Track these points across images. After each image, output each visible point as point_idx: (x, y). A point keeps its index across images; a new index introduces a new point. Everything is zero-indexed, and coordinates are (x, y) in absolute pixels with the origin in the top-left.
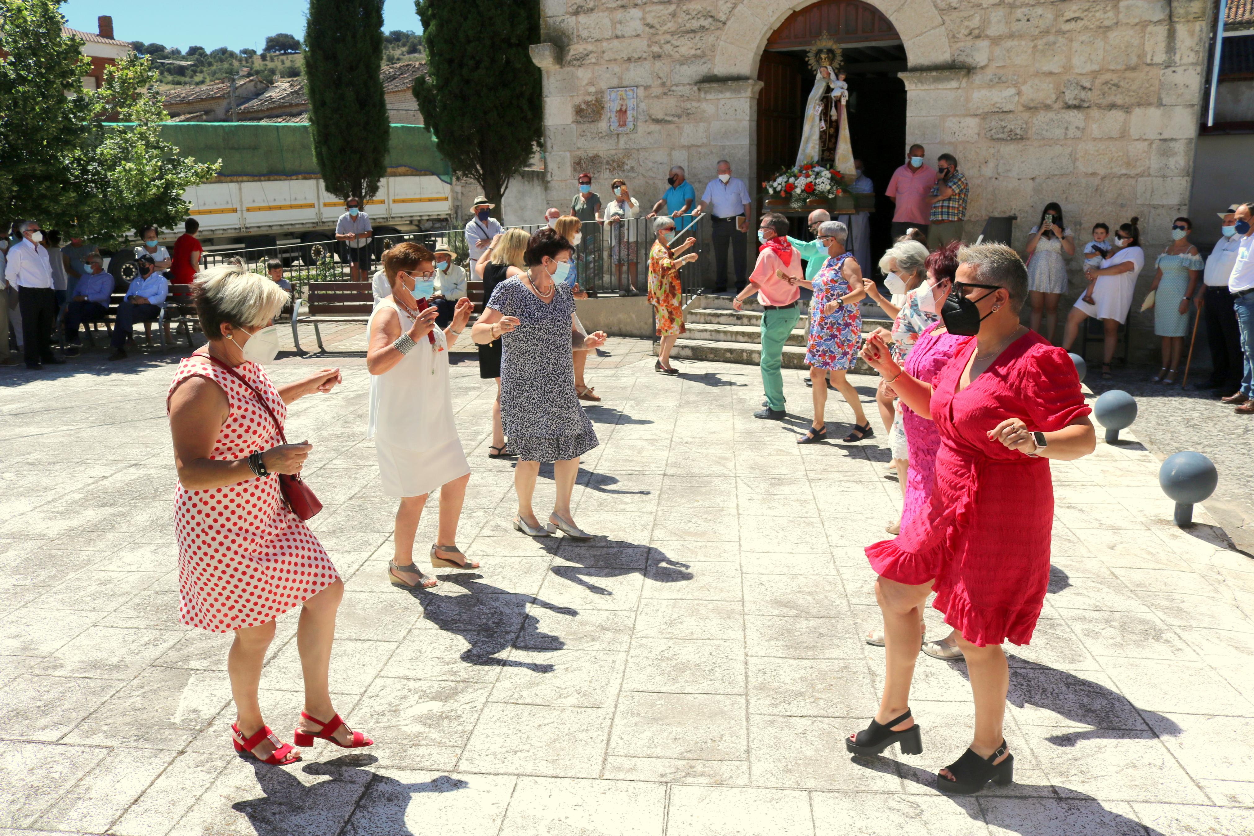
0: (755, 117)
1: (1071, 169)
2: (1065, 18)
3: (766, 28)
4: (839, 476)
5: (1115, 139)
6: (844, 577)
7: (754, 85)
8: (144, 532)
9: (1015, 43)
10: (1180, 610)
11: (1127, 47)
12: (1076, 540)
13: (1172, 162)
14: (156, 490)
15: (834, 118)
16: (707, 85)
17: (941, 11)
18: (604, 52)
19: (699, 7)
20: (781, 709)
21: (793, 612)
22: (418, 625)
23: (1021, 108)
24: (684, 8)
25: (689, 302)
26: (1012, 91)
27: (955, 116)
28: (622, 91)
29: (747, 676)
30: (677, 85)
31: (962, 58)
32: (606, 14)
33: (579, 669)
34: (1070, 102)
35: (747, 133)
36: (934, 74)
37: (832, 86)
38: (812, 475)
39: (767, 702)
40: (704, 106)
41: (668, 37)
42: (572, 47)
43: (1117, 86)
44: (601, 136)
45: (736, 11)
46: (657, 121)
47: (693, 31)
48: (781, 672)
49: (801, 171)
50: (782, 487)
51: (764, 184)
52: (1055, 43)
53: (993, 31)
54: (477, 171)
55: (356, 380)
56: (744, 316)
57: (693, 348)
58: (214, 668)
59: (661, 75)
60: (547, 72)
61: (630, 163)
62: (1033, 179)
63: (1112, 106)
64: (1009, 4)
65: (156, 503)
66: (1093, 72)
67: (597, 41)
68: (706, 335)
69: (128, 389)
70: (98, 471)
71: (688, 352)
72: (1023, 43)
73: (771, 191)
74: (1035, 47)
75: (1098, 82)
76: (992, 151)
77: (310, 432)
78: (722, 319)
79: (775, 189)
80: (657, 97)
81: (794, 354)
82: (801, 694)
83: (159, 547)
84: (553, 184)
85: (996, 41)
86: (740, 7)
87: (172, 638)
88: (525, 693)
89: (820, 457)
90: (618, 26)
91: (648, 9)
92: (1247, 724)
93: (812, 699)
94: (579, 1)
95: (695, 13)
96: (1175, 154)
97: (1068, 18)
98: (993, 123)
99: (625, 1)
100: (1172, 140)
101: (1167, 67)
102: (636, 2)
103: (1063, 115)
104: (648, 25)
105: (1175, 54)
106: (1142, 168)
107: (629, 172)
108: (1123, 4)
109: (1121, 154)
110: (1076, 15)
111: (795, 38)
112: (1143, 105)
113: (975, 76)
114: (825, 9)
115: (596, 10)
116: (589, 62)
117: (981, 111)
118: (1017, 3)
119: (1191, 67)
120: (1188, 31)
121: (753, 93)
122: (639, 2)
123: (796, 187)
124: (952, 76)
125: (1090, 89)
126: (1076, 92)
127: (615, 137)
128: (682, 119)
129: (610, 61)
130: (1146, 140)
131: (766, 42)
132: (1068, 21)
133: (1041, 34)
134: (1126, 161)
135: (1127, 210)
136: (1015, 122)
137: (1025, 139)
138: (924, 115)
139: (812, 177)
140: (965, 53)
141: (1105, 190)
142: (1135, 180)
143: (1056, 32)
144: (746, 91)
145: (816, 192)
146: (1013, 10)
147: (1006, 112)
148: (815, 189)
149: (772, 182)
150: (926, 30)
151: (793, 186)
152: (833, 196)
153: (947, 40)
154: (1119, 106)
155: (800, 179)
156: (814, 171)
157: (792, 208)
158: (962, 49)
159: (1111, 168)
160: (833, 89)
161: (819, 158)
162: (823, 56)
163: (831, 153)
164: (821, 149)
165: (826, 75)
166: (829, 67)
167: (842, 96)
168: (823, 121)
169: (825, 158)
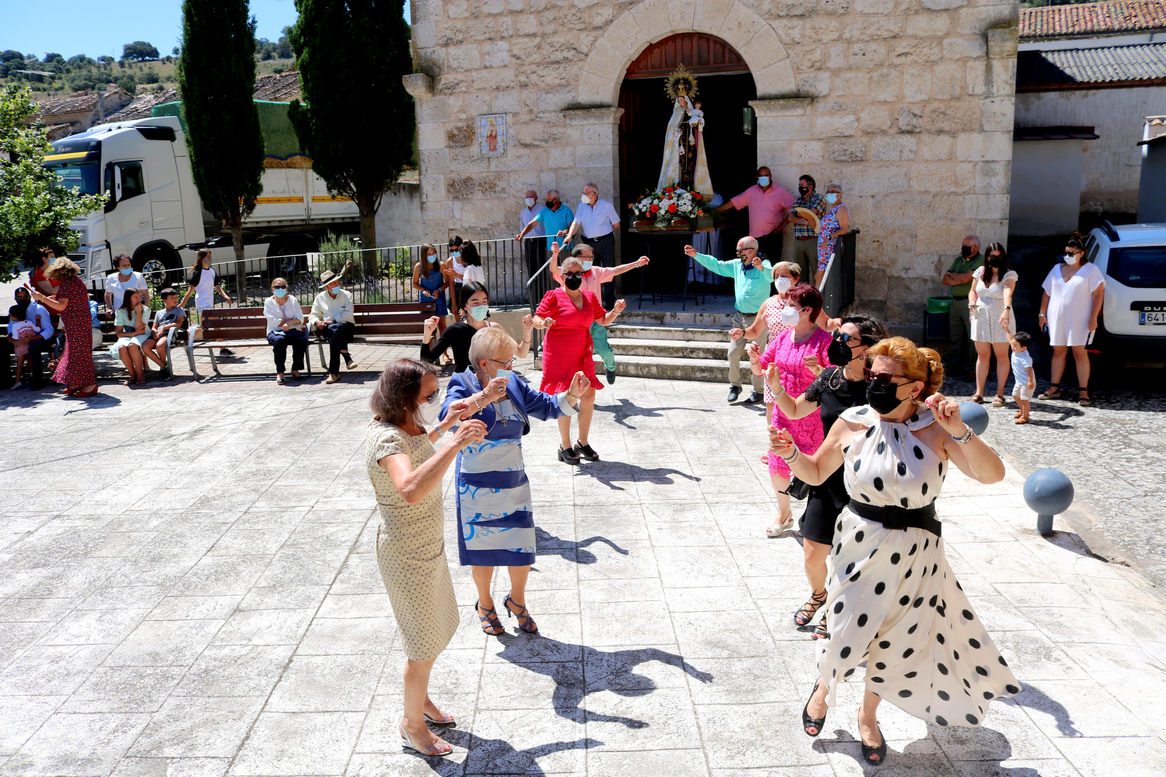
0: (617, 142)
1: (906, 188)
2: (897, 53)
3: (625, 60)
4: (734, 498)
5: (945, 161)
6: (764, 610)
7: (616, 113)
8: (83, 596)
9: (853, 74)
10: (1060, 625)
11: (951, 79)
12: (957, 556)
13: (994, 181)
14: (86, 545)
15: (692, 143)
16: (572, 112)
17: (786, 45)
18: (473, 81)
19: (562, 40)
20: (737, 761)
21: (725, 653)
22: (380, 691)
23: (860, 133)
24: (549, 41)
26: (852, 118)
27: (801, 140)
28: (491, 118)
29: (699, 727)
30: (543, 112)
31: (806, 88)
32: (475, 46)
33: (543, 730)
34: (904, 128)
35: (611, 156)
36: (781, 102)
37: (689, 114)
38: (709, 498)
39: (724, 755)
40: (569, 131)
41: (534, 67)
42: (443, 77)
43: (944, 113)
44: (472, 160)
45: (597, 44)
46: (526, 146)
47: (557, 62)
48: (729, 721)
49: (664, 194)
50: (686, 514)
51: (630, 206)
52: (888, 75)
53: (832, 64)
54: (351, 189)
55: (258, 407)
58: (190, 754)
59: (528, 103)
60: (420, 100)
61: (501, 185)
62: (873, 196)
63: (941, 132)
64: (846, 39)
65: (88, 562)
66: (922, 101)
67: (467, 71)
69: (33, 426)
70: (22, 525)
72: (860, 75)
73: (637, 212)
74: (871, 78)
75: (927, 110)
76: (836, 171)
77: (226, 470)
79: (640, 210)
80: (525, 123)
81: (668, 366)
82: (752, 743)
83: (104, 613)
84: (428, 205)
85: (836, 72)
86: (601, 40)
87: (140, 722)
88: (498, 762)
89: (712, 478)
90: (486, 57)
91: (514, 41)
92: (1143, 744)
93: (763, 749)
94: (448, 33)
95: (559, 45)
96: (996, 174)
97: (899, 53)
98: (836, 146)
99: (492, 34)
100: (993, 161)
101: (986, 98)
102: (503, 35)
103: (898, 140)
104: (514, 56)
105: (992, 86)
106: (968, 187)
107: (500, 192)
108: (946, 41)
109: (949, 174)
110: (906, 50)
111: (653, 67)
112: (967, 131)
113: (818, 105)
114: (679, 42)
115: (465, 42)
116: (459, 90)
117: (824, 135)
118: (854, 39)
119: (1006, 98)
120: (1003, 67)
121: (615, 119)
122: (506, 35)
123: (661, 208)
124: (798, 104)
125: (921, 117)
126: (909, 119)
127: (487, 161)
128: (549, 144)
129: (480, 89)
130: (971, 162)
131: (625, 72)
132: (899, 55)
133: (876, 67)
134: (954, 180)
135: (957, 224)
136: (855, 145)
137: (865, 160)
138: (773, 139)
139: (674, 198)
140: (808, 84)
141: (937, 206)
142: (963, 197)
143: (889, 65)
144: (610, 117)
145: (679, 213)
146: (850, 46)
147: (847, 136)
148: (678, 210)
149: (637, 204)
150: (773, 62)
151: (658, 208)
152: (695, 216)
153: (792, 72)
154: (947, 132)
155: (664, 201)
156: (676, 194)
157: (656, 228)
158: (806, 79)
159: (942, 187)
160: (690, 117)
161: (680, 181)
162: (680, 87)
163: (690, 176)
164: (681, 172)
165: (683, 104)
166: (686, 97)
167: (699, 123)
168: (682, 147)
169: (685, 181)
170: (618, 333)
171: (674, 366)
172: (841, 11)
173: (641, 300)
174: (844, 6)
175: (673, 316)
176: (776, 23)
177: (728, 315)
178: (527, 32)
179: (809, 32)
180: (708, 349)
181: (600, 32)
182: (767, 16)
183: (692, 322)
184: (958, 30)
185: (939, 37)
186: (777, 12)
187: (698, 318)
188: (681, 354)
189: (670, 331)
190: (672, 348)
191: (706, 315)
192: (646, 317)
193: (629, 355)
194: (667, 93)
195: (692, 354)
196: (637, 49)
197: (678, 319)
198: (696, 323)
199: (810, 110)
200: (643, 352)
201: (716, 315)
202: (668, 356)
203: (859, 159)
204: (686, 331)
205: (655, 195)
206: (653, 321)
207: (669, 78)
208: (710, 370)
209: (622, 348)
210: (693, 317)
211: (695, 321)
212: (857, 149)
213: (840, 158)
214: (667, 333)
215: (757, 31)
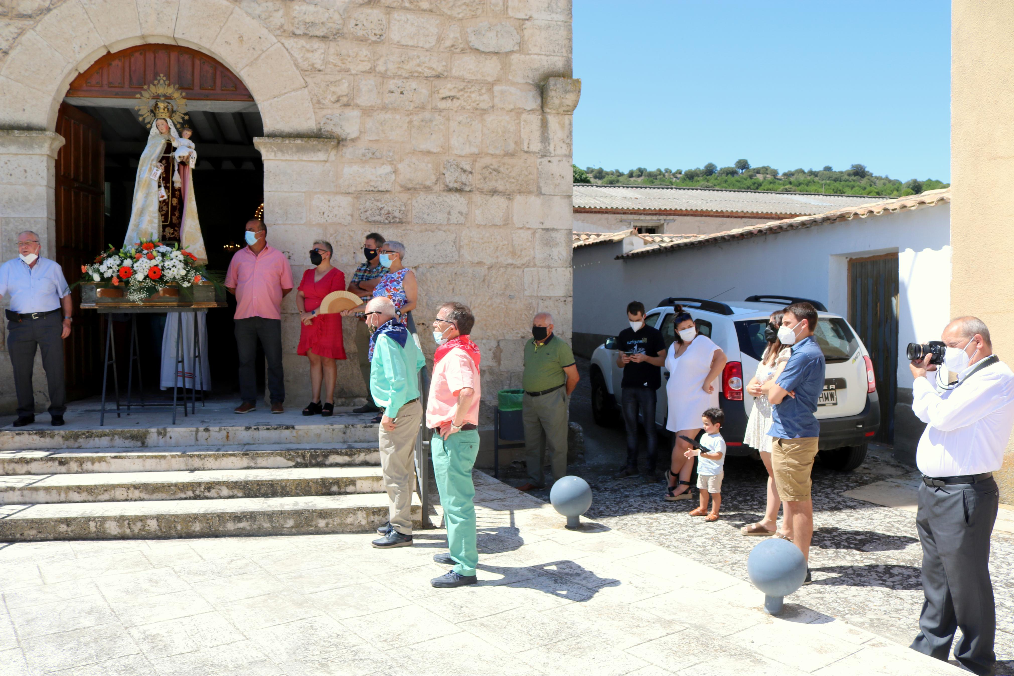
0: (53, 184)
1: (456, 257)
2: (442, 96)
3: (70, 68)
5: (500, 227)
7: (53, 139)
9: (389, 116)
11: (504, 132)
13: (555, 252)
15: (177, 185)
17: (303, 71)
23: (398, 188)
26: (388, 169)
27: (323, 193)
31: (329, 128)
34: (451, 185)
35: (45, 202)
36: (299, 141)
37: (174, 144)
43: (497, 171)
49: (139, 251)
51: (85, 268)
52: (431, 121)
53: (364, 100)
56: (71, 459)
63: (494, 192)
64: (380, 73)
66: (472, 154)
72: (398, 117)
73: (97, 278)
74: (410, 122)
75: (478, 165)
79: (101, 274)
85: (367, 111)
86: (30, 34)
96: (557, 244)
97: (444, 96)
98: (368, 203)
100: (553, 230)
101: (543, 156)
103: (445, 198)
105: (549, 144)
106: (527, 258)
108: (497, 88)
109: (506, 242)
110: (452, 94)
111: (110, 85)
112: (523, 192)
113: (344, 149)
114: (150, 56)
117: (354, 189)
118: (389, 73)
119: (564, 159)
120: (559, 123)
121: (52, 150)
123: (135, 272)
124: (320, 147)
125: (471, 173)
126: (457, 174)
130: (529, 229)
131: (68, 87)
132: (443, 99)
133: (417, 110)
134: (511, 250)
135: (516, 302)
136: (392, 203)
137: (405, 222)
138: (286, 190)
139: (157, 258)
140: (332, 122)
141: (492, 280)
142: (521, 270)
143: (432, 109)
144: (42, 147)
145: (165, 279)
146: (385, 81)
147: (382, 191)
148: (164, 276)
149: (96, 266)
150: (286, 91)
151: (131, 272)
152: (189, 285)
153: (311, 105)
154: (501, 192)
155: (140, 261)
156: (158, 252)
157: (129, 301)
158: (329, 116)
159: (497, 257)
160: (175, 149)
161: (161, 234)
162: (161, 105)
163: (175, 230)
164: (161, 224)
165: (164, 130)
166: (168, 120)
167: (188, 157)
168: (163, 189)
169: (168, 235)
170: (74, 466)
172: (374, 38)
173: (103, 411)
174: (378, 32)
175: (162, 433)
176: (290, 43)
179: (332, 59)
180: (236, 483)
181: (30, 23)
182: (278, 32)
183: (193, 442)
184: (510, 77)
185: (489, 83)
186: (292, 28)
187: (202, 434)
188: (190, 494)
189: (164, 457)
190: (176, 485)
191: (214, 429)
192: (116, 437)
193: (99, 501)
194: (140, 113)
195: (209, 491)
196: (89, 55)
197: (171, 438)
198: (199, 443)
199: (335, 155)
200: (125, 494)
201: (230, 428)
202: (168, 498)
203: (398, 220)
204: (190, 456)
205: (125, 254)
206: (128, 443)
207: (143, 92)
208: (251, 517)
209: (87, 491)
210: (194, 433)
211: (197, 439)
212: (395, 208)
213: (374, 219)
214: (158, 460)
215: (265, 49)
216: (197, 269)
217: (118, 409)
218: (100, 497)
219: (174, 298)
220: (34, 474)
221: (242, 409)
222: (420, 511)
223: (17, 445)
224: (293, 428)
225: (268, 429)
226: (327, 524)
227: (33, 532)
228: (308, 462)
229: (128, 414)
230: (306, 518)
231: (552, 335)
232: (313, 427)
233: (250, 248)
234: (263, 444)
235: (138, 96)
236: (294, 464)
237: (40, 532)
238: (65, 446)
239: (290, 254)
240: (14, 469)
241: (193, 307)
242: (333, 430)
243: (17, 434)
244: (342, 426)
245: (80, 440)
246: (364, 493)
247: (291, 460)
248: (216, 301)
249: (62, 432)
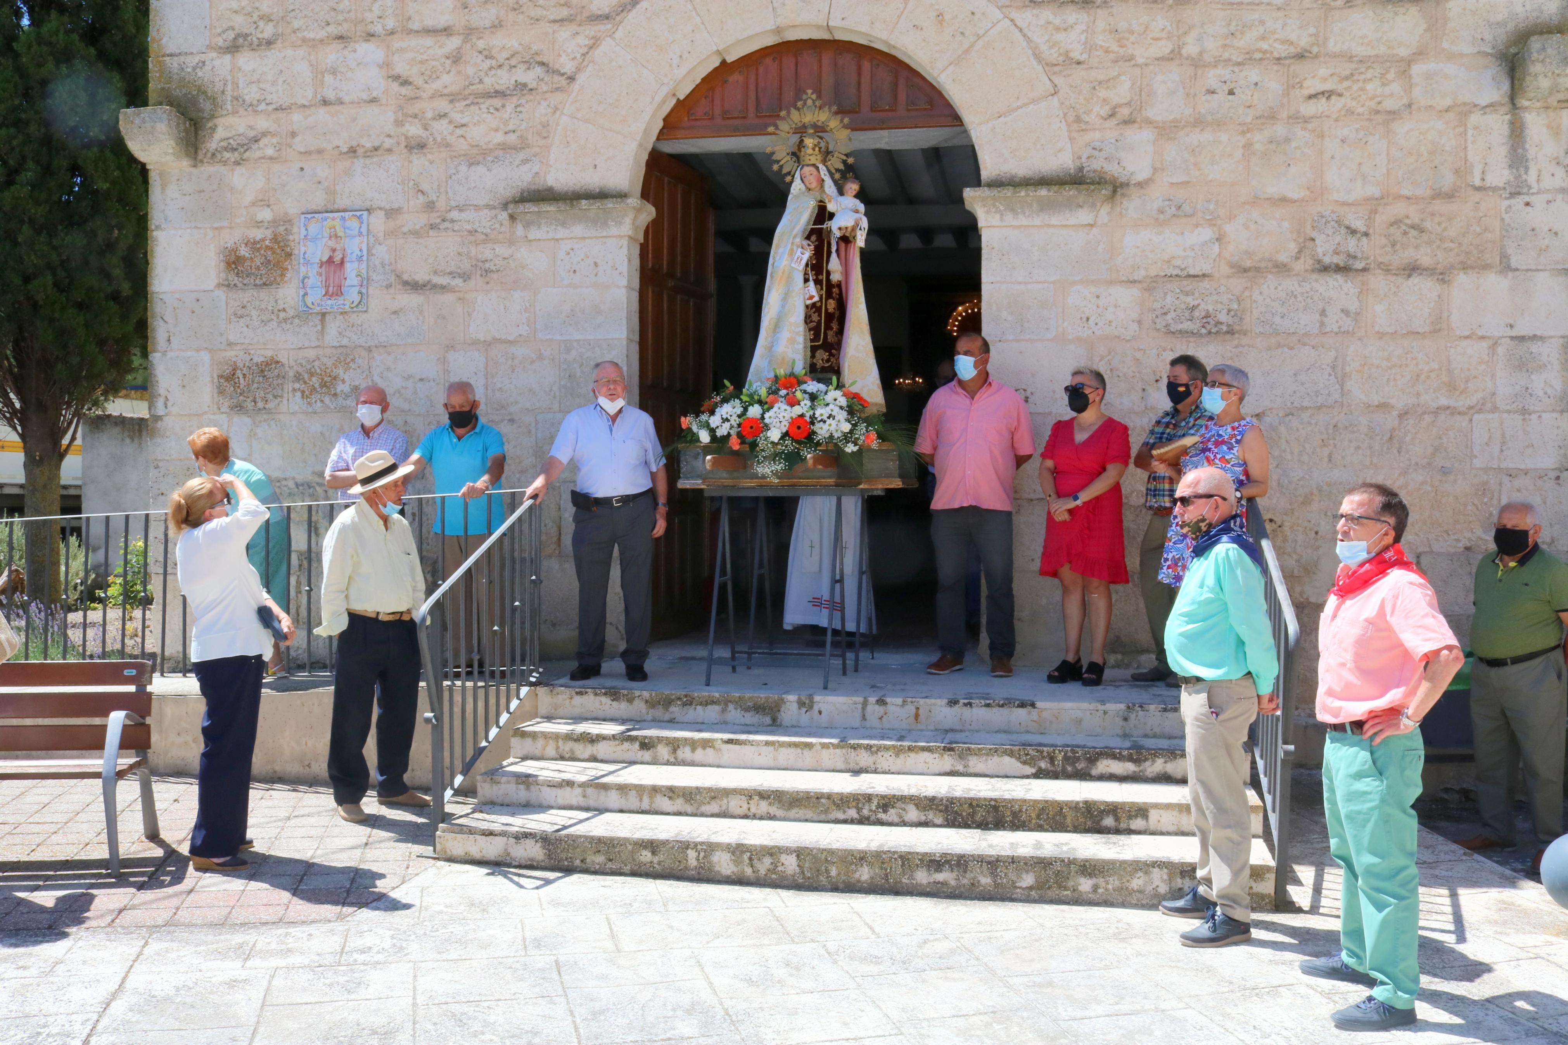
0: (637, 285)
1: (1336, 396)
2: (1307, 92)
3: (665, 90)
5: (1423, 335)
7: (639, 210)
9: (1207, 136)
11: (1432, 153)
13: (1537, 382)
15: (836, 277)
16: (531, 207)
17: (1050, 66)
18: (293, 135)
19: (513, 44)
23: (1225, 269)
25: (514, 704)
26: (1206, 234)
27: (1086, 282)
28: (334, 221)
30: (460, 209)
31: (1096, 165)
32: (301, 52)
34: (1327, 260)
35: (624, 316)
36: (1043, 192)
37: (831, 207)
40: (523, 253)
41: (442, 105)
42: (221, 122)
43: (1417, 228)
44: (282, 317)
45: (598, 53)
46: (415, 286)
47: (500, 94)
49: (773, 392)
51: (687, 421)
52: (1287, 140)
53: (1158, 111)
56: (660, 739)
57: (545, 839)
59: (425, 186)
60: (161, 175)
61: (350, 378)
63: (1412, 269)
64: (1190, 58)
66: (1367, 200)
67: (279, 109)
68: (573, 796)
71: (534, 851)
72: (1224, 137)
73: (705, 437)
74: (1248, 146)
75: (1381, 220)
78: (602, 749)
79: (712, 431)
80: (415, 233)
81: (831, 852)
84: (166, 423)
85: (1167, 131)
86: (606, 45)
90: (329, 79)
91: (397, 43)
94: (239, 22)
95: (505, 55)
96: (1542, 367)
97: (1313, 92)
98: (1169, 299)
99: (346, 26)
100: (1535, 338)
101: (1513, 195)
102: (371, 28)
103: (1314, 284)
104: (397, 78)
105: (1527, 169)
106: (1480, 395)
107: (347, 396)
108: (1417, 69)
109: (1435, 365)
110: (1328, 86)
111: (726, 116)
112: (1473, 268)
113: (1125, 202)
114: (789, 62)
115: (279, 44)
116: (259, 154)
117: (1143, 273)
118: (1207, 58)
119: (1560, 197)
120: (1549, 127)
121: (635, 228)
122: (378, 28)
123: (767, 427)
124: (1081, 199)
125: (1366, 234)
126: (1338, 239)
127: (317, 320)
128: (472, 283)
129: (309, 153)
130: (1483, 338)
131: (661, 124)
132: (1310, 97)
133: (1259, 121)
134: (1445, 379)
135: (1455, 480)
136: (1215, 298)
137: (1238, 332)
138: (1020, 279)
139: (802, 403)
140: (1103, 154)
141: (1408, 439)
142: (1467, 418)
143: (1289, 117)
144: (621, 223)
145: (817, 438)
146: (1200, 72)
147: (1194, 276)
148: (814, 433)
149: (704, 417)
150: (1019, 104)
151: (760, 426)
152: (855, 449)
153: (1064, 126)
154: (1426, 269)
155: (775, 409)
156: (805, 392)
157: (755, 476)
158: (1097, 144)
159: (1418, 394)
160: (831, 216)
161: (808, 362)
162: (809, 142)
163: (831, 355)
164: (809, 344)
165: (814, 185)
166: (821, 166)
167: (854, 229)
168: (811, 284)
169: (820, 364)
170: (663, 751)
171: (850, 853)
173: (711, 661)
175: (806, 705)
176: (1026, 17)
177: (953, 703)
178: (429, 23)
179: (1101, 39)
180: (932, 799)
181: (607, 26)
183: (857, 723)
184: (1445, 45)
185: (1402, 60)
187: (873, 709)
188: (852, 813)
189: (809, 746)
190: (829, 796)
191: (894, 701)
192: (731, 707)
193: (702, 815)
194: (774, 157)
195: (885, 812)
196: (693, 69)
197: (820, 712)
198: (867, 724)
199: (1109, 213)
200: (745, 806)
201: (922, 701)
202: (816, 818)
203: (1225, 328)
204: (854, 747)
205: (751, 396)
206: (750, 718)
207: (779, 123)
208: (958, 864)
209: (683, 795)
210: (860, 706)
211: (864, 718)
212: (1219, 307)
213: (1180, 327)
214: (799, 751)
215: (981, 32)
216: (869, 421)
217: (733, 658)
218: (705, 809)
219: (830, 471)
220: (602, 761)
221: (940, 665)
222: (1272, 876)
223: (578, 711)
224: (1033, 705)
225: (988, 705)
226: (1095, 888)
227: (600, 859)
228: (1059, 769)
229: (749, 668)
230: (1057, 874)
231: (1536, 546)
232: (1068, 705)
233: (961, 383)
234: (977, 731)
235: (771, 129)
236: (1033, 771)
237: (610, 860)
238: (649, 718)
239: (1028, 394)
240: (572, 751)
241: (861, 487)
242: (1105, 713)
243: (577, 693)
244: (1122, 706)
245: (673, 709)
246: (1162, 833)
247: (1030, 764)
248: (901, 476)
249: (646, 694)
